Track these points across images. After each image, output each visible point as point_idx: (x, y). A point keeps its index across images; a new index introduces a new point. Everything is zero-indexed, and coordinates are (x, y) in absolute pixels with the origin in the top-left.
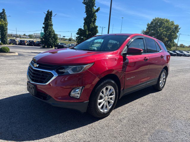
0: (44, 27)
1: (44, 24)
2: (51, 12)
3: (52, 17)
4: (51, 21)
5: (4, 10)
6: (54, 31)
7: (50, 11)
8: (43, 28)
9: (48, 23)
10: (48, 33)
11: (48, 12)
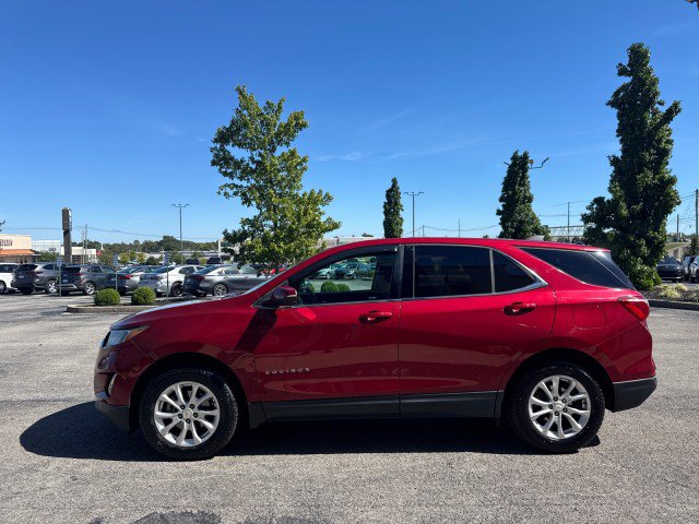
0: (501, 209)
1: (501, 200)
2: (525, 156)
3: (529, 173)
4: (524, 185)
5: (394, 181)
6: (534, 218)
7: (520, 154)
8: (499, 213)
9: (515, 193)
10: (512, 227)
11: (514, 158)
